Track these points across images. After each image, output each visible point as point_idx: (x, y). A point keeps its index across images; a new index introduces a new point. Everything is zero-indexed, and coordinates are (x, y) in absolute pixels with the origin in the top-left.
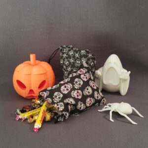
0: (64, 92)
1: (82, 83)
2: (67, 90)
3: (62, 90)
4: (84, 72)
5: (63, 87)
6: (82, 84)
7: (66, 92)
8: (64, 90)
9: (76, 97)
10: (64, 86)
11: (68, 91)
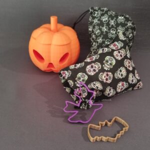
0: (89, 74)
1: (114, 62)
2: (94, 70)
3: (87, 70)
4: (119, 47)
5: (88, 67)
6: (114, 64)
7: (92, 74)
8: (90, 71)
9: (105, 81)
10: (90, 66)
11: (95, 73)
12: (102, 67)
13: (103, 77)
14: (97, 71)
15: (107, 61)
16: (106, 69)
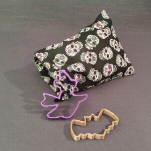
12: (84, 47)
13: (85, 57)
14: (78, 51)
15: (90, 40)
16: (89, 49)
